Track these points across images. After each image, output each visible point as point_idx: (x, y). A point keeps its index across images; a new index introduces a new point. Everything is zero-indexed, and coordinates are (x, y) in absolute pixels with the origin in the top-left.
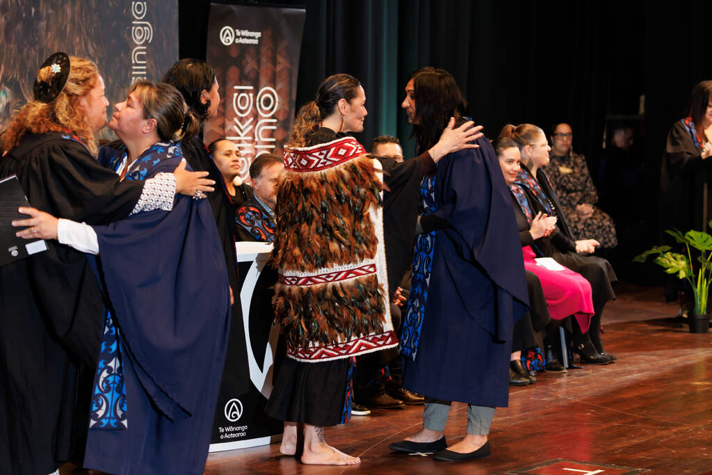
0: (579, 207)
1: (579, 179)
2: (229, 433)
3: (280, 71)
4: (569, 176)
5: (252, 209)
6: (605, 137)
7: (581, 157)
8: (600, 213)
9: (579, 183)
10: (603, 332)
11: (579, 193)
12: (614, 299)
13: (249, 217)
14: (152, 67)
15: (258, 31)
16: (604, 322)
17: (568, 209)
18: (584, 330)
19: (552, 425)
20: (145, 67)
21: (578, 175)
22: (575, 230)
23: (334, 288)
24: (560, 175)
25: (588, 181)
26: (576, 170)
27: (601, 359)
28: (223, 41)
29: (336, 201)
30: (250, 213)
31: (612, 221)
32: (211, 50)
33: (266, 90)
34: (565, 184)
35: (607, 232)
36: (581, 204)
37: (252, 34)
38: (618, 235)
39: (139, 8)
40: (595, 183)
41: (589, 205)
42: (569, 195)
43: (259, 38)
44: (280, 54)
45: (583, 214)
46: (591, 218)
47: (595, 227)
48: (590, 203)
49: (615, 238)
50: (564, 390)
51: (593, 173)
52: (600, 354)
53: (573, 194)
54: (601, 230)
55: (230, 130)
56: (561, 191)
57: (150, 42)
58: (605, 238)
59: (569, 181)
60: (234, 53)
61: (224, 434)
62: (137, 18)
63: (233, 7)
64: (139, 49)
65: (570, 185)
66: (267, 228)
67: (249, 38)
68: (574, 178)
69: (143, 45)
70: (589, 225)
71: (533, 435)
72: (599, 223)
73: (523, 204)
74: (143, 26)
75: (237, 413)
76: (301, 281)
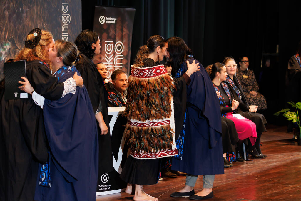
0: (251, 92)
1: (251, 80)
2: (103, 188)
3: (124, 35)
4: (247, 79)
5: (113, 93)
6: (262, 62)
7: (252, 71)
8: (260, 95)
9: (251, 82)
10: (261, 146)
11: (251, 86)
12: (266, 131)
13: (111, 96)
14: (70, 33)
15: (115, 18)
16: (262, 141)
17: (246, 93)
18: (253, 145)
19: (240, 184)
20: (67, 33)
21: (250, 79)
22: (249, 102)
23: (152, 129)
24: (243, 78)
25: (255, 81)
26: (250, 77)
27: (261, 156)
28: (100, 22)
29: (153, 92)
30: (112, 95)
31: (265, 98)
32: (95, 26)
33: (118, 43)
34: (245, 83)
35: (263, 103)
36: (252, 91)
37: (113, 19)
38: (267, 104)
39: (65, 8)
40: (258, 82)
41: (255, 91)
42: (247, 87)
43: (116, 21)
44: (124, 27)
45: (253, 95)
46: (256, 97)
47: (258, 101)
48: (255, 90)
49: (266, 105)
50: (244, 170)
51: (257, 78)
52: (260, 154)
53: (248, 87)
54: (260, 102)
55: (104, 60)
56: (243, 86)
57: (69, 22)
58: (262, 105)
59: (247, 81)
60: (105, 27)
61: (101, 188)
62: (64, 12)
63: (105, 8)
64: (65, 25)
65: (247, 83)
66: (119, 101)
67: (111, 21)
68: (249, 80)
69: (66, 24)
70: (255, 100)
71: (231, 189)
72: (259, 99)
73: (227, 91)
74: (66, 16)
75: (106, 179)
76: (138, 125)
